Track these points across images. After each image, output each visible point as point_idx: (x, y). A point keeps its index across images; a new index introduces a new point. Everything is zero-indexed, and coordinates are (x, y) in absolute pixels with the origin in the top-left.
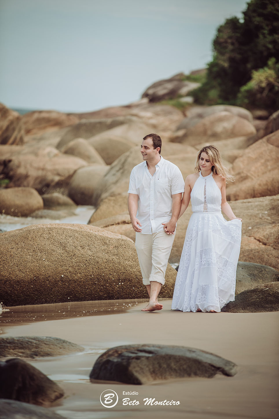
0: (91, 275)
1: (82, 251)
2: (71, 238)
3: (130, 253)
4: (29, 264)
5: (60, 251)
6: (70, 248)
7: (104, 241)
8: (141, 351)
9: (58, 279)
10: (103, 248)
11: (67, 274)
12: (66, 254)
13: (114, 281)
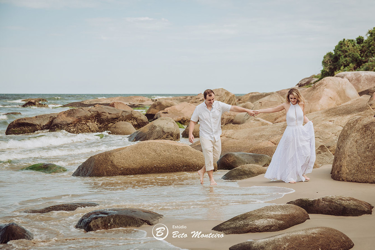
0: (169, 165)
1: (164, 153)
2: (159, 147)
3: (189, 153)
4: (138, 161)
5: (153, 153)
6: (158, 152)
7: (176, 148)
8: (102, 213)
9: (153, 167)
10: (175, 151)
11: (157, 164)
12: (156, 155)
13: (181, 167)
